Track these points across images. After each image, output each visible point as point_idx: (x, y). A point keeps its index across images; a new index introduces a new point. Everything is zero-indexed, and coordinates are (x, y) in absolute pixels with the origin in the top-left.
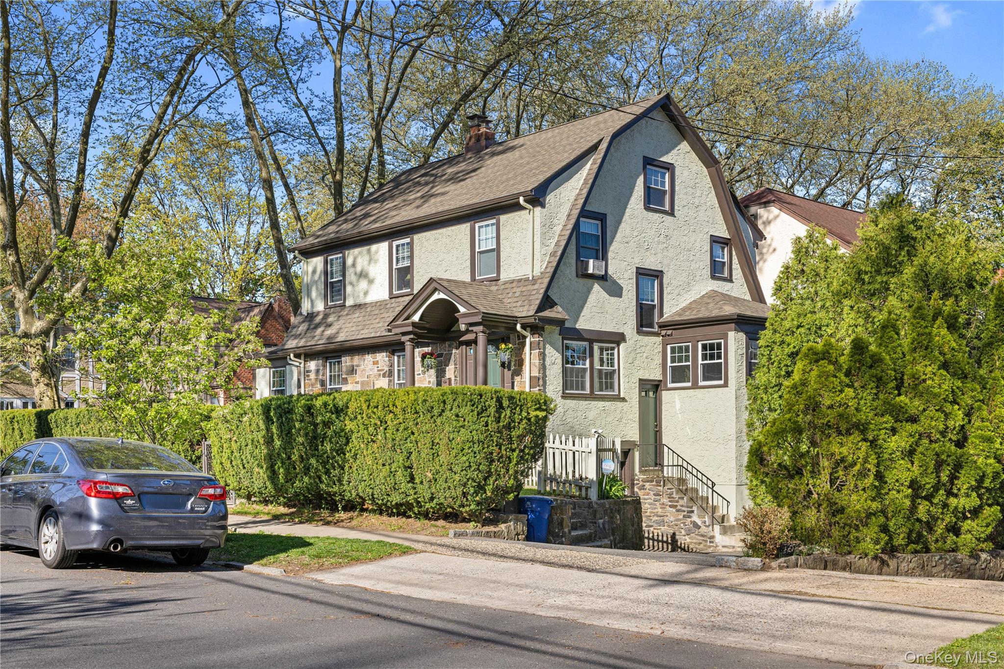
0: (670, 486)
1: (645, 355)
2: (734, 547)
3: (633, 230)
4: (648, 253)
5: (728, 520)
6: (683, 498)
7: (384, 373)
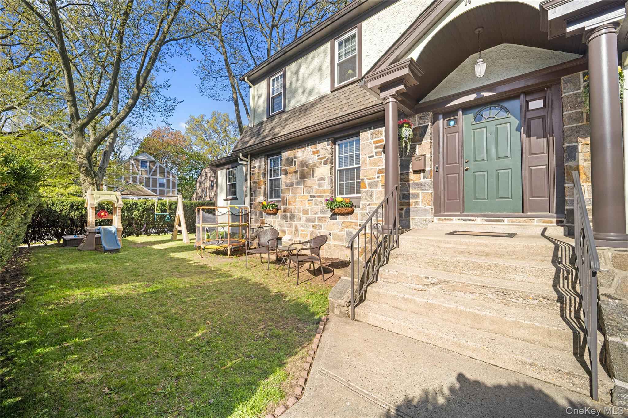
7: (326, 161)
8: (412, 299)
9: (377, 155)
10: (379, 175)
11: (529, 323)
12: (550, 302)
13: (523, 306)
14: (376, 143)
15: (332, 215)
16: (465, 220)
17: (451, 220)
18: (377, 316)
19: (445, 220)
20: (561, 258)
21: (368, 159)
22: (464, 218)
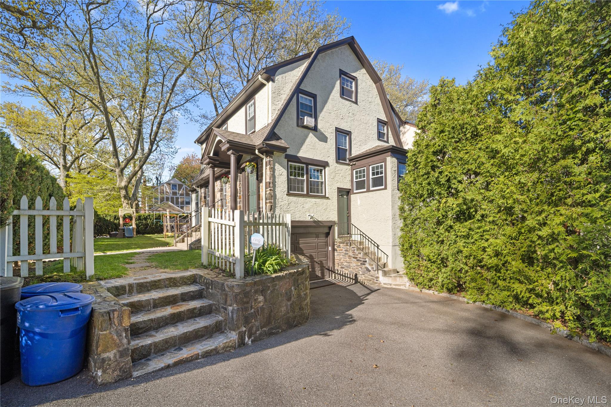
0: (354, 246)
1: (341, 175)
2: (391, 284)
3: (333, 107)
4: (342, 121)
5: (387, 267)
6: (360, 253)
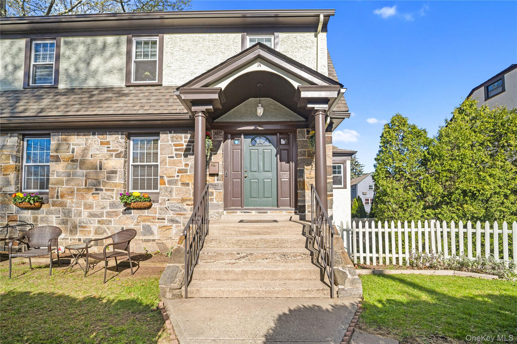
7: (118, 154)
8: (232, 270)
9: (177, 156)
10: (178, 174)
11: (301, 269)
12: (306, 256)
13: (294, 261)
14: (176, 146)
15: (125, 210)
16: (245, 213)
17: (236, 212)
18: (209, 289)
19: (232, 212)
20: (306, 232)
21: (168, 159)
22: (245, 211)
